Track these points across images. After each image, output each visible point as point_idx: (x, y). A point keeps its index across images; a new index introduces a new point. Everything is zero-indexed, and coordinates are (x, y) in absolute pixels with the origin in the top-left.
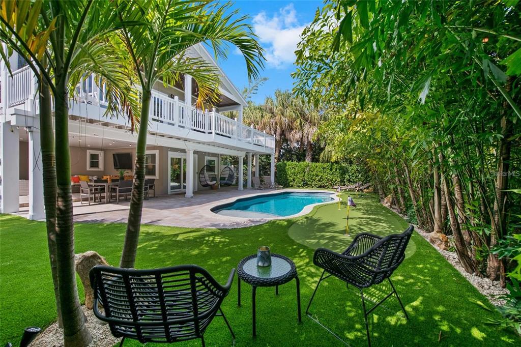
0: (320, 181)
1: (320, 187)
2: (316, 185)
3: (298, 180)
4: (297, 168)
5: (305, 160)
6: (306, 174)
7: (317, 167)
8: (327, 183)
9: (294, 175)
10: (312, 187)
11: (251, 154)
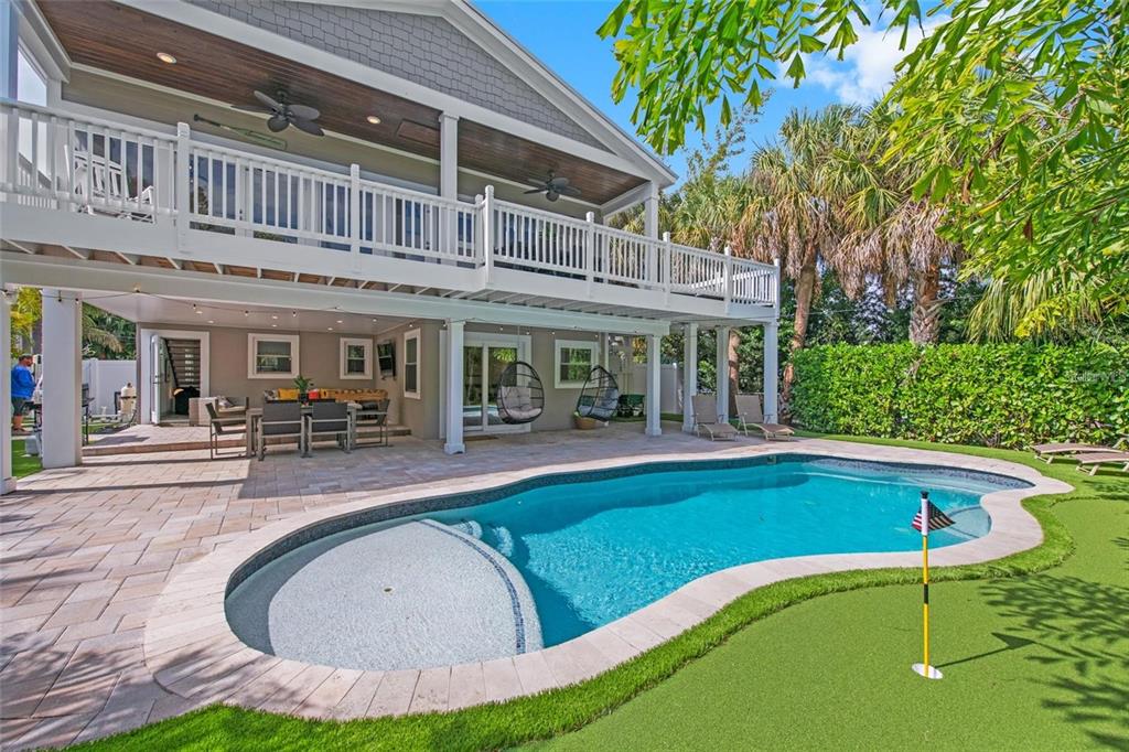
0: (970, 416)
1: (970, 440)
2: (952, 430)
3: (871, 409)
4: (865, 367)
5: (906, 337)
6: (905, 388)
7: (954, 359)
8: (1007, 424)
9: (856, 392)
10: (936, 439)
11: (694, 328)
